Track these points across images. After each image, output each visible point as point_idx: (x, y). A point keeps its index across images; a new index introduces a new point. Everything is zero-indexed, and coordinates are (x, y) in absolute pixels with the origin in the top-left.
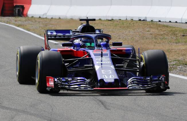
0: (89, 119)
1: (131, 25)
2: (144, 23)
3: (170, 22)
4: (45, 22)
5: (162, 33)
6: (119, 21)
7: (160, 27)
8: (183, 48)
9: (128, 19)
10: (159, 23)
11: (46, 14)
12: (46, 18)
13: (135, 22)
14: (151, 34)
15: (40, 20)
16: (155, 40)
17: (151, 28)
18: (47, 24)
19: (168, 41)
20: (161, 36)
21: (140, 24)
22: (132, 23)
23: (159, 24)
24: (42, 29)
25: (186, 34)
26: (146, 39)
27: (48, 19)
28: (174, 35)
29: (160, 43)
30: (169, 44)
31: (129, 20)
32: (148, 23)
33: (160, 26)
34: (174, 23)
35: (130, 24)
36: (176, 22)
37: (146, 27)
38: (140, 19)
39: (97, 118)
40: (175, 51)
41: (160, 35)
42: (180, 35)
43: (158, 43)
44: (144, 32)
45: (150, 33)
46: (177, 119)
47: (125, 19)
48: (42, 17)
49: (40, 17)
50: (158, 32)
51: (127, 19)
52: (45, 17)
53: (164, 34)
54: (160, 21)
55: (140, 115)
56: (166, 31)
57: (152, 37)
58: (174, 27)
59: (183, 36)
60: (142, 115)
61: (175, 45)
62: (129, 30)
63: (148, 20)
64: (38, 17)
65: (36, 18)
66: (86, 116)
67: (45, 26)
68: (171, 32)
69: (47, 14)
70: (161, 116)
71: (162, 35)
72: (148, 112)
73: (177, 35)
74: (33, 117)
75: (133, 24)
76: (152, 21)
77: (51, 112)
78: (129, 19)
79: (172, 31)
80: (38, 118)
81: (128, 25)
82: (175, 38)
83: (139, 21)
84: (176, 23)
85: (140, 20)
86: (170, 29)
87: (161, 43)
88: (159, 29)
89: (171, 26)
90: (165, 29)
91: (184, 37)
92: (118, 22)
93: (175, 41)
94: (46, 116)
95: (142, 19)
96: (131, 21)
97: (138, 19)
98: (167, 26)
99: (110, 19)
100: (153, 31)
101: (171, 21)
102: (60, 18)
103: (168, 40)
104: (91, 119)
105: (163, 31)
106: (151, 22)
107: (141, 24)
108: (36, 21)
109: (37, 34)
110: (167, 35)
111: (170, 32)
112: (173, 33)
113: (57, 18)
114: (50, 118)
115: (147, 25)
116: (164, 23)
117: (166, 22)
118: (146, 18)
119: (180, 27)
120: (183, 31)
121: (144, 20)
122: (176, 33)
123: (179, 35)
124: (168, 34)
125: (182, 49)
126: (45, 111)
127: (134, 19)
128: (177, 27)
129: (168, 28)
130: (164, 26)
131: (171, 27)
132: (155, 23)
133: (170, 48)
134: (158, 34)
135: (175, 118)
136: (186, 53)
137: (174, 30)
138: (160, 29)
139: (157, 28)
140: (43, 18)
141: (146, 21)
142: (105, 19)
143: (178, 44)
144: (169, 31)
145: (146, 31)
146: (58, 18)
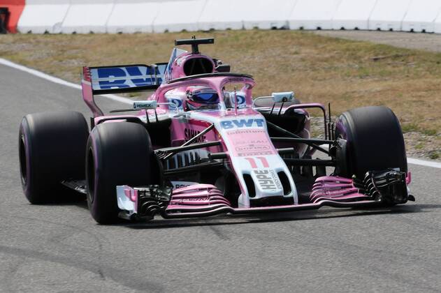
1: (254, 41)
2: (284, 34)
3: (343, 29)
4: (60, 44)
5: (327, 55)
6: (227, 33)
7: (320, 42)
8: (378, 89)
9: (246, 27)
10: (318, 32)
11: (59, 25)
12: (61, 33)
13: (263, 33)
14: (303, 60)
15: (48, 39)
16: (312, 73)
17: (302, 45)
19: (343, 74)
20: (325, 63)
21: (276, 39)
22: (257, 36)
23: (319, 36)
25: (381, 56)
26: (293, 70)
28: (355, 59)
29: (325, 79)
30: (344, 80)
31: (249, 30)
32: (295, 35)
33: (320, 39)
34: (352, 32)
35: (252, 38)
36: (356, 29)
37: (290, 43)
38: (274, 25)
40: (361, 97)
41: (322, 61)
42: (369, 59)
43: (321, 80)
44: (286, 55)
45: (299, 56)
47: (239, 27)
48: (51, 32)
49: (46, 33)
50: (318, 54)
51: (243, 27)
53: (331, 57)
54: (319, 29)
55: (299, 248)
56: (334, 50)
57: (306, 67)
58: (353, 42)
59: (376, 60)
60: (303, 248)
61: (360, 81)
62: (253, 51)
63: (294, 27)
65: (39, 34)
68: (348, 53)
71: (326, 60)
72: (315, 241)
73: (362, 59)
75: (260, 37)
76: (301, 28)
78: (249, 27)
79: (348, 50)
81: (249, 40)
82: (357, 66)
83: (274, 31)
84: (356, 31)
85: (274, 28)
86: (344, 46)
87: (327, 78)
88: (320, 46)
89: (346, 38)
90: (332, 47)
91: (377, 63)
92: (224, 34)
93: (357, 74)
95: (279, 26)
96: (255, 31)
97: (269, 27)
98: (337, 40)
99: (207, 29)
100: (305, 51)
101: (346, 28)
102: (92, 33)
103: (343, 71)
105: (330, 51)
106: (300, 32)
107: (278, 36)
108: (37, 42)
109: (45, 72)
110: (338, 60)
111: (345, 54)
112: (352, 54)
115: (292, 38)
116: (330, 32)
117: (333, 30)
118: (287, 22)
119: (365, 40)
120: (374, 48)
121: (283, 28)
122: (359, 54)
123: (366, 58)
124: (341, 58)
125: (374, 90)
127: (261, 27)
128: (359, 40)
129: (339, 45)
130: (330, 40)
131: (346, 41)
132: (310, 32)
133: (349, 90)
134: (319, 60)
136: (384, 99)
137: (353, 47)
138: (323, 48)
139: (316, 46)
140: (55, 34)
141: (288, 29)
142: (197, 30)
143: (364, 80)
144: (343, 50)
145: (291, 54)
146: (89, 31)
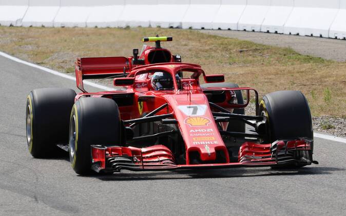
0: (96, 193)
2: (178, 32)
3: (219, 29)
4: (20, 34)
5: (207, 48)
6: (138, 29)
7: (203, 38)
8: (241, 72)
9: (152, 26)
10: (202, 31)
11: (21, 20)
12: (21, 26)
13: (163, 30)
14: (190, 50)
15: (13, 30)
16: (196, 59)
17: (189, 39)
18: (23, 36)
19: (218, 61)
20: (205, 53)
23: (202, 34)
24: (16, 45)
25: (245, 49)
27: (25, 28)
28: (227, 50)
30: (218, 65)
31: (154, 28)
32: (185, 32)
33: (202, 36)
34: (225, 32)
35: (155, 34)
36: (229, 29)
37: (181, 38)
38: (171, 25)
39: (108, 191)
40: (229, 77)
41: (203, 51)
42: (236, 51)
44: (178, 47)
45: (188, 48)
46: (235, 190)
47: (147, 26)
48: (14, 25)
49: (11, 25)
50: (201, 46)
51: (150, 25)
52: (19, 24)
53: (210, 49)
54: (203, 28)
55: (176, 184)
56: (213, 44)
57: (192, 55)
58: (226, 38)
59: (241, 51)
61: (229, 66)
63: (185, 27)
64: (9, 25)
65: (6, 26)
66: (90, 187)
67: (20, 40)
68: (222, 46)
69: (23, 21)
70: (209, 184)
71: (206, 51)
73: (232, 51)
74: (7, 191)
76: (190, 28)
77: (35, 183)
78: (154, 26)
79: (222, 44)
80: (16, 194)
82: (227, 55)
83: (171, 29)
84: (229, 31)
85: (171, 27)
86: (219, 42)
88: (202, 40)
89: (221, 36)
90: (211, 42)
91: (242, 54)
92: (136, 31)
93: (227, 61)
94: (27, 190)
95: (175, 26)
96: (158, 29)
97: (167, 26)
98: (215, 37)
99: (124, 26)
100: (192, 44)
101: (221, 28)
102: (43, 26)
103: (218, 59)
104: (100, 193)
105: (209, 45)
106: (189, 30)
107: (173, 33)
108: (5, 32)
109: (8, 54)
110: (215, 51)
111: (220, 47)
112: (225, 47)
113: (39, 25)
114: (33, 192)
115: (183, 34)
116: (210, 31)
117: (212, 29)
118: (181, 23)
119: (235, 37)
120: (240, 43)
121: (177, 28)
122: (229, 47)
123: (234, 50)
124: (217, 50)
125: (239, 73)
126: (25, 181)
127: (162, 26)
128: (230, 37)
129: (216, 40)
130: (210, 36)
131: (221, 38)
132: (196, 31)
133: (221, 72)
134: (201, 50)
135: (230, 187)
136: (245, 80)
137: (226, 42)
138: (204, 42)
139: (199, 41)
140: (17, 27)
141: (181, 28)
142: (117, 27)
143: (232, 66)
144: (219, 44)
145: (182, 45)
146: (41, 25)
